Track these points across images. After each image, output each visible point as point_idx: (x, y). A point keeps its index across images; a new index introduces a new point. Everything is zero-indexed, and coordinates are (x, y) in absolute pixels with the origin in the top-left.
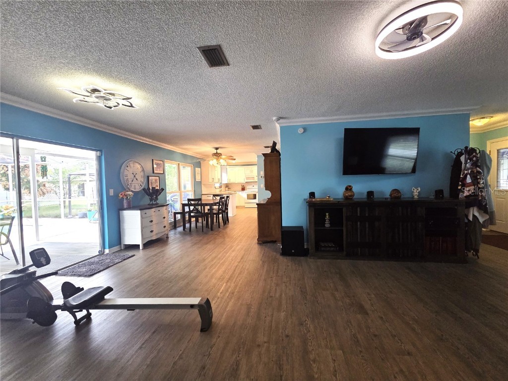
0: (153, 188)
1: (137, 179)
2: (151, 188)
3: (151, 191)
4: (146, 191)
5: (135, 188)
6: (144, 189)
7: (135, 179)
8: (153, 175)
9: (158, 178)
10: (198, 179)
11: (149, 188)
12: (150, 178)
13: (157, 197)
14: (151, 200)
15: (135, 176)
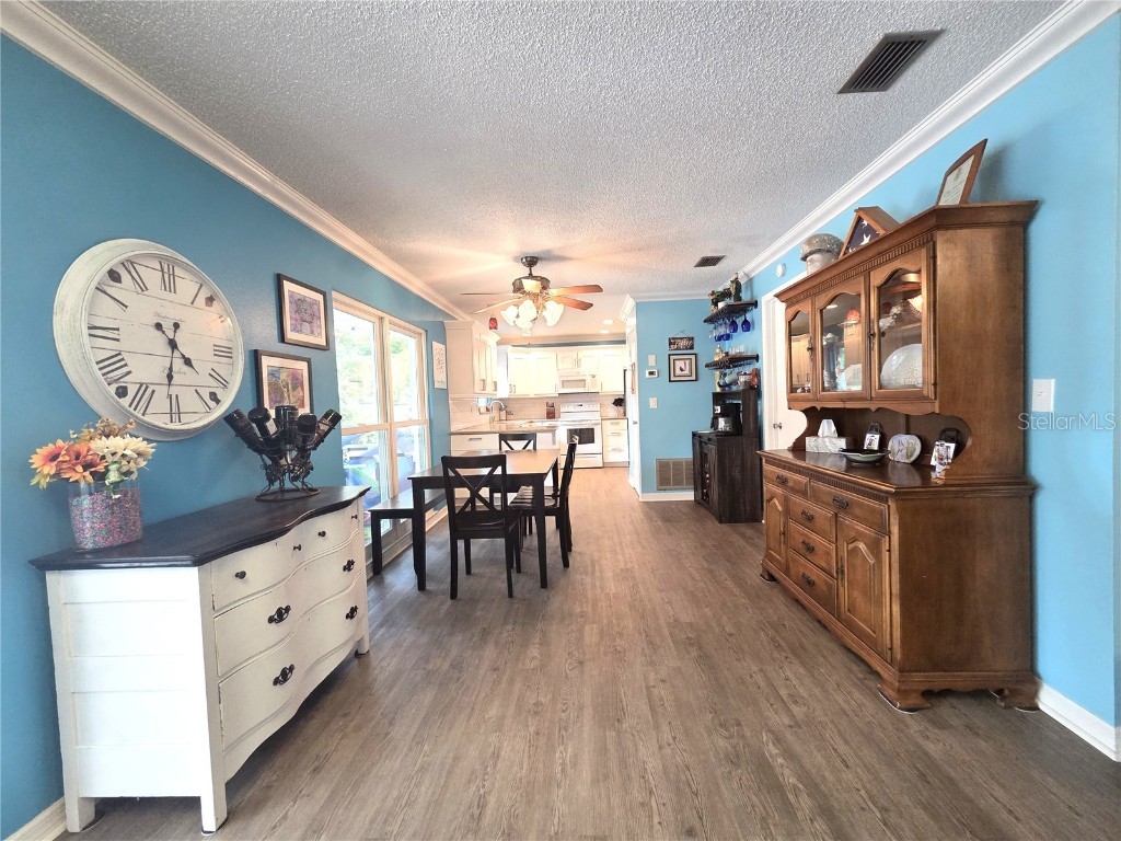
0: (285, 414)
1: (188, 362)
2: (272, 413)
3: (271, 427)
4: (243, 426)
5: (175, 412)
6: (231, 419)
7: (178, 364)
8: (282, 348)
9: (303, 366)
10: (440, 378)
11: (260, 415)
12: (266, 362)
13: (304, 454)
14: (273, 473)
15: (173, 344)
